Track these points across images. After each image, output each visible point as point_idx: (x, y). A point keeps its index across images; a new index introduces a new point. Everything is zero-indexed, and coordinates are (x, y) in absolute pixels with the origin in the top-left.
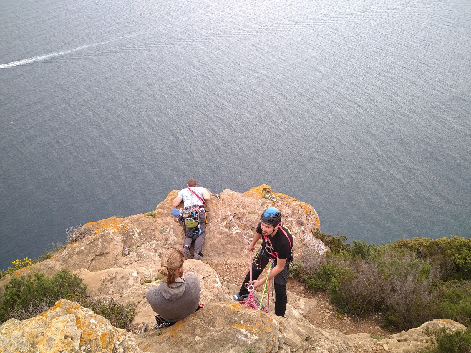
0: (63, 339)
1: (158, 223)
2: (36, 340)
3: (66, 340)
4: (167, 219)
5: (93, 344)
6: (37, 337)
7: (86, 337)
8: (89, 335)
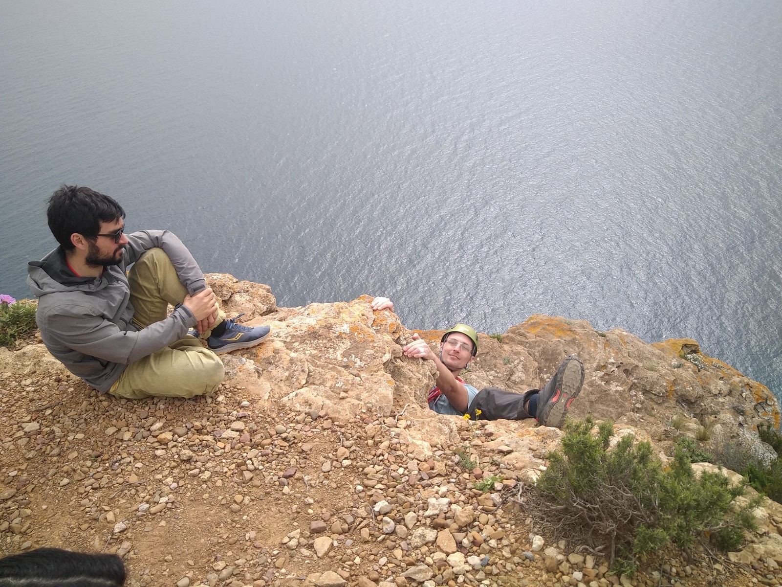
0: (361, 316)
1: (505, 351)
2: (341, 310)
3: (363, 317)
4: (517, 348)
5: (382, 328)
6: (342, 308)
7: (378, 322)
8: (381, 321)
